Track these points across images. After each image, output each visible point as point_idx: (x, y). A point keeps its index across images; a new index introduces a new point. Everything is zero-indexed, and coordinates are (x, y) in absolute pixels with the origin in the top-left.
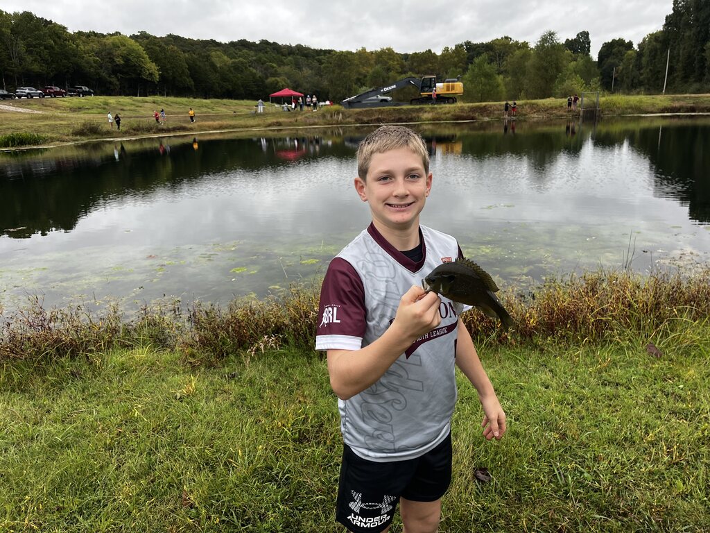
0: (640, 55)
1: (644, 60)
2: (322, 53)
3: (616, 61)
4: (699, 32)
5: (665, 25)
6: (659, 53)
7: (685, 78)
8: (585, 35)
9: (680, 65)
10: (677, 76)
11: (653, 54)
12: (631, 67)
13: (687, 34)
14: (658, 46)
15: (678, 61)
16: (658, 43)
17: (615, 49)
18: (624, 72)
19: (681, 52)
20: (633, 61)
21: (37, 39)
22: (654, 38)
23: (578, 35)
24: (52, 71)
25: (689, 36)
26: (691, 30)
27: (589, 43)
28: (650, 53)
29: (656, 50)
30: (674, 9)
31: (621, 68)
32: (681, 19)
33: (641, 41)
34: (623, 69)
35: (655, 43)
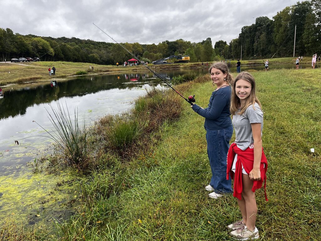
0: (230, 46)
1: (232, 49)
2: (100, 43)
3: (221, 49)
4: (251, 40)
5: (239, 37)
6: (238, 46)
7: (248, 55)
8: (210, 39)
9: (245, 50)
10: (245, 54)
11: (235, 47)
12: (227, 51)
13: (247, 40)
14: (237, 44)
15: (245, 49)
16: (237, 43)
17: (220, 44)
18: (225, 52)
19: (245, 46)
20: (228, 49)
21: (12, 39)
22: (235, 41)
23: (207, 39)
24: (19, 51)
25: (248, 41)
26: (248, 39)
27: (211, 42)
28: (235, 46)
29: (236, 45)
30: (242, 32)
31: (223, 51)
32: (244, 35)
33: (230, 42)
34: (224, 52)
35: (236, 43)
